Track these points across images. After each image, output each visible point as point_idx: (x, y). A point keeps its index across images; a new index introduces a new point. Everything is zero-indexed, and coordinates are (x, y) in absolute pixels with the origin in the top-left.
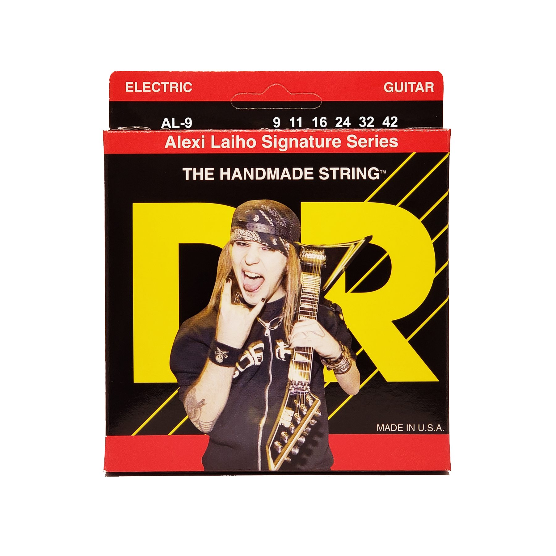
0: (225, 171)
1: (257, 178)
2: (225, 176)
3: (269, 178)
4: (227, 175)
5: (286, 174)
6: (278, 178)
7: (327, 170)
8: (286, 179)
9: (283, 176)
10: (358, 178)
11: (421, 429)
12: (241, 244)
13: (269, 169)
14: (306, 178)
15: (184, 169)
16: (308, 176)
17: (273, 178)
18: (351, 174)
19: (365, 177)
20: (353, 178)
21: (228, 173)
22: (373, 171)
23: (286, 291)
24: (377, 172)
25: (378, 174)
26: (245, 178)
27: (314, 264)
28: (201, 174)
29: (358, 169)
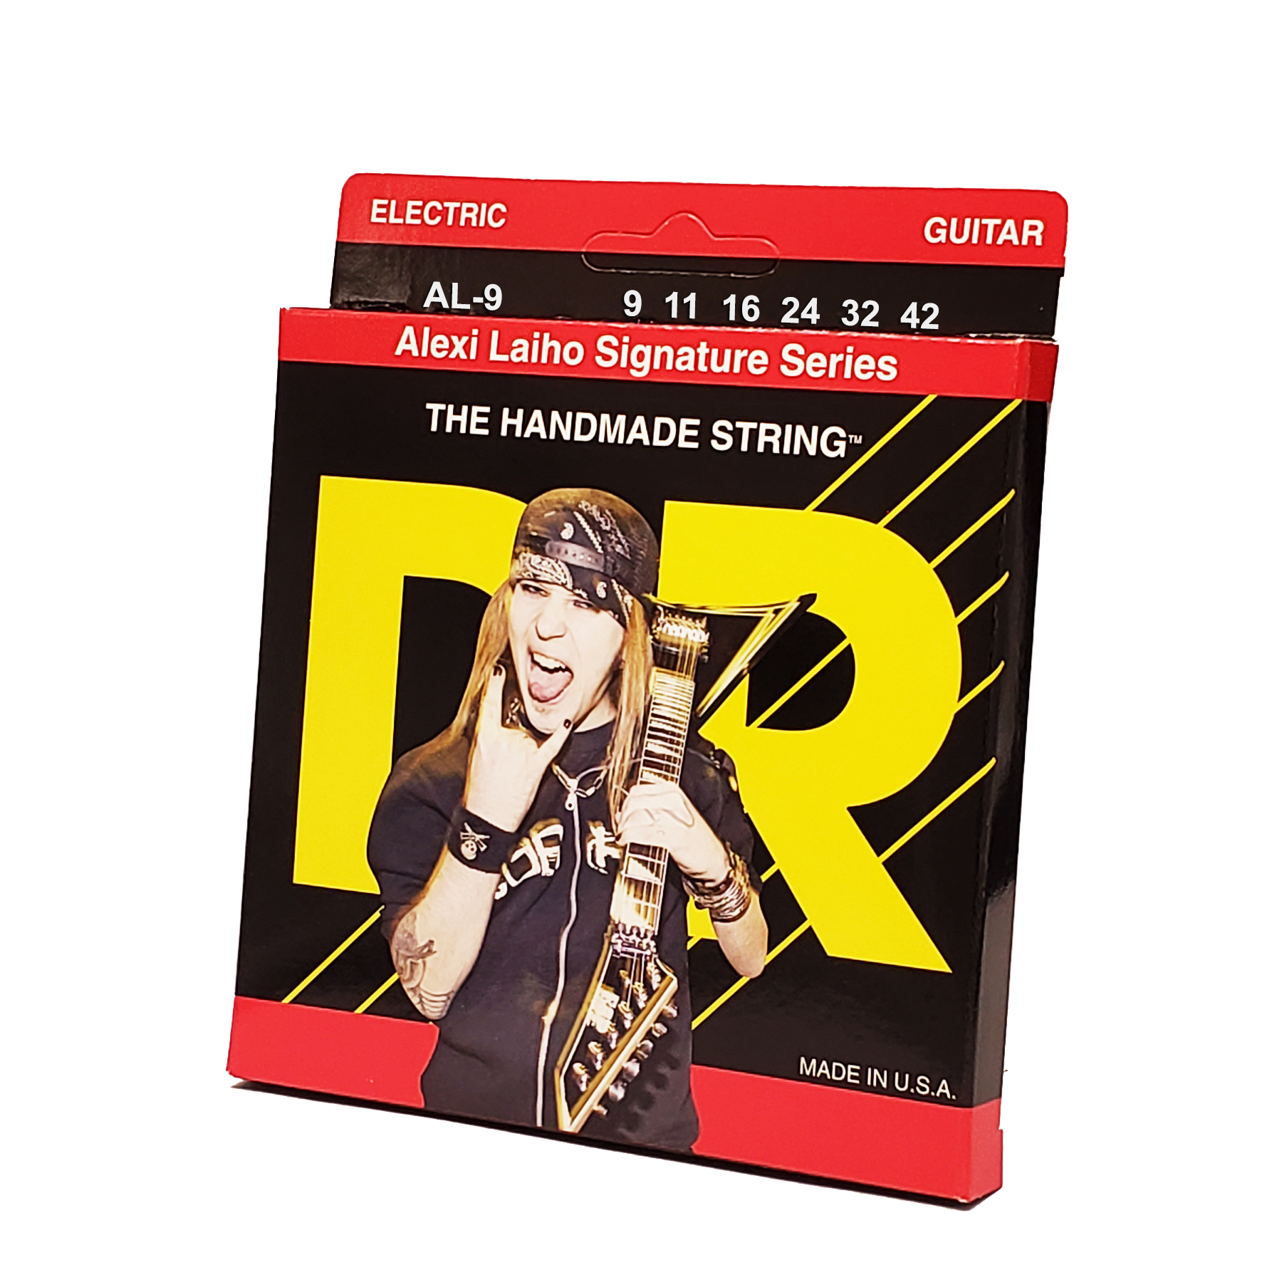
0: (513, 415)
1: (578, 437)
2: (512, 428)
3: (601, 439)
4: (514, 426)
5: (639, 432)
6: (621, 441)
7: (730, 427)
8: (638, 442)
9: (633, 435)
10: (797, 451)
11: (902, 1085)
12: (531, 589)
13: (605, 418)
14: (682, 444)
15: (429, 406)
16: (688, 439)
17: (611, 440)
18: (781, 440)
19: (812, 451)
20: (786, 450)
21: (518, 422)
22: (834, 437)
23: (616, 707)
24: (842, 439)
25: (842, 445)
26: (552, 436)
27: (681, 651)
28: (463, 419)
29: (800, 430)
